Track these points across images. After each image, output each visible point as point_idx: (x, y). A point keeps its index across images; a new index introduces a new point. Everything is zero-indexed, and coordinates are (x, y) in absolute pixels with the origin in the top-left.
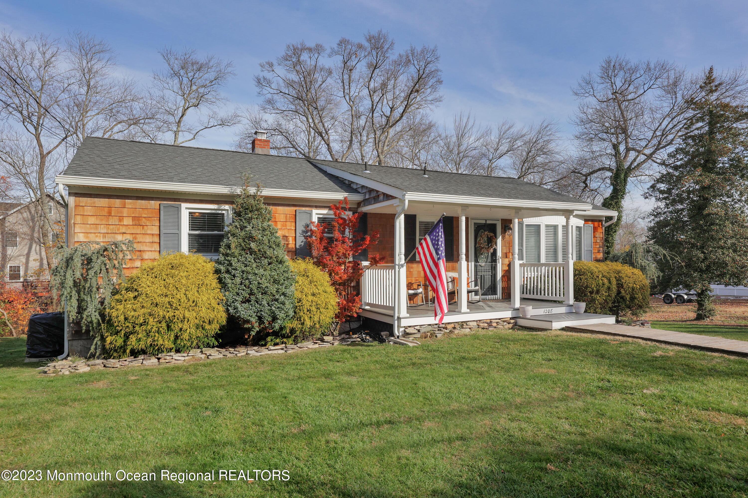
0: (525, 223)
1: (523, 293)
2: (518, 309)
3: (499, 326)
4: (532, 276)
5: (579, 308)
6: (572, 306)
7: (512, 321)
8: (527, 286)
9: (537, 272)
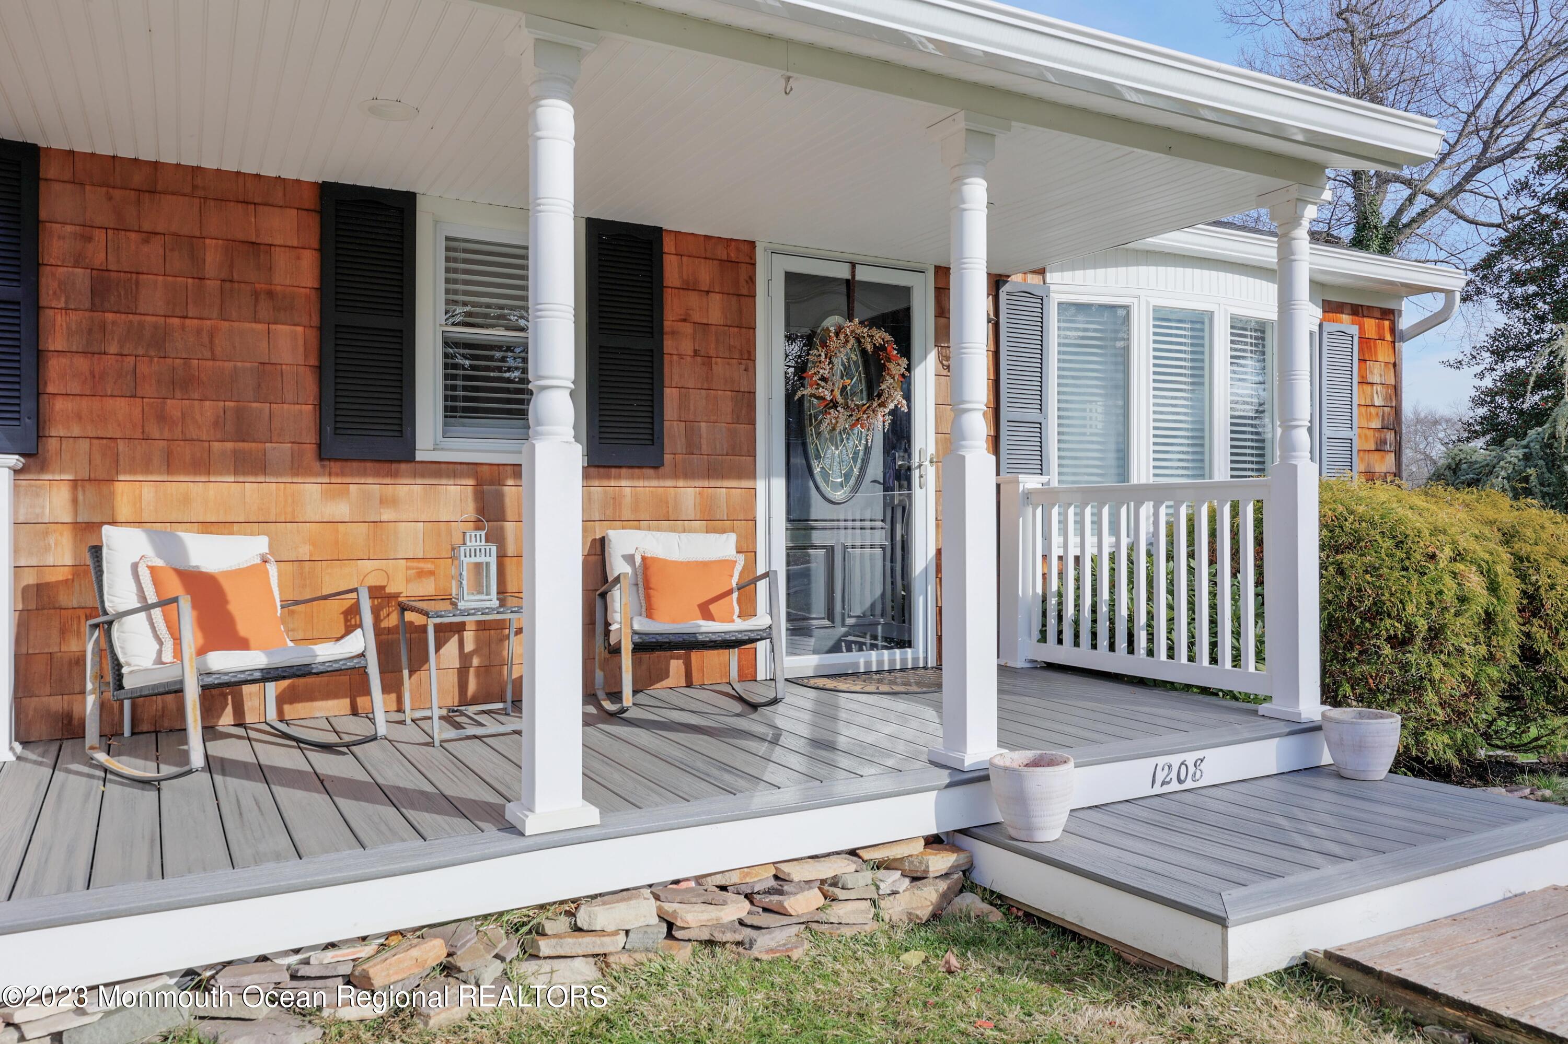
0: (1056, 297)
1: (1043, 638)
2: (981, 777)
3: (839, 912)
4: (1090, 550)
5: (1361, 747)
6: (1316, 728)
7: (941, 862)
8: (1060, 604)
9: (1115, 530)
